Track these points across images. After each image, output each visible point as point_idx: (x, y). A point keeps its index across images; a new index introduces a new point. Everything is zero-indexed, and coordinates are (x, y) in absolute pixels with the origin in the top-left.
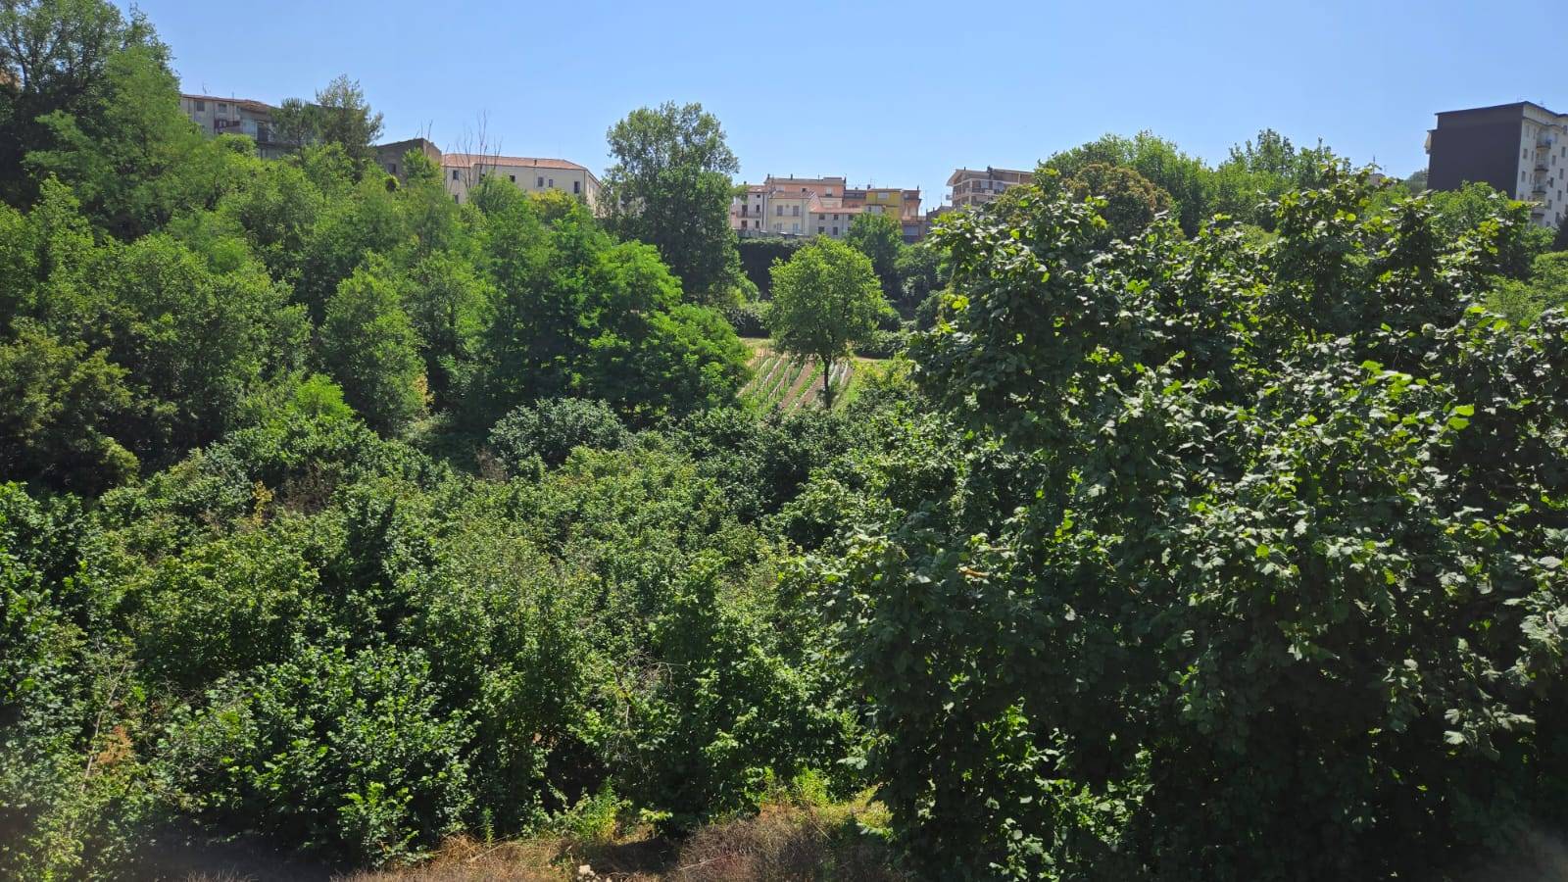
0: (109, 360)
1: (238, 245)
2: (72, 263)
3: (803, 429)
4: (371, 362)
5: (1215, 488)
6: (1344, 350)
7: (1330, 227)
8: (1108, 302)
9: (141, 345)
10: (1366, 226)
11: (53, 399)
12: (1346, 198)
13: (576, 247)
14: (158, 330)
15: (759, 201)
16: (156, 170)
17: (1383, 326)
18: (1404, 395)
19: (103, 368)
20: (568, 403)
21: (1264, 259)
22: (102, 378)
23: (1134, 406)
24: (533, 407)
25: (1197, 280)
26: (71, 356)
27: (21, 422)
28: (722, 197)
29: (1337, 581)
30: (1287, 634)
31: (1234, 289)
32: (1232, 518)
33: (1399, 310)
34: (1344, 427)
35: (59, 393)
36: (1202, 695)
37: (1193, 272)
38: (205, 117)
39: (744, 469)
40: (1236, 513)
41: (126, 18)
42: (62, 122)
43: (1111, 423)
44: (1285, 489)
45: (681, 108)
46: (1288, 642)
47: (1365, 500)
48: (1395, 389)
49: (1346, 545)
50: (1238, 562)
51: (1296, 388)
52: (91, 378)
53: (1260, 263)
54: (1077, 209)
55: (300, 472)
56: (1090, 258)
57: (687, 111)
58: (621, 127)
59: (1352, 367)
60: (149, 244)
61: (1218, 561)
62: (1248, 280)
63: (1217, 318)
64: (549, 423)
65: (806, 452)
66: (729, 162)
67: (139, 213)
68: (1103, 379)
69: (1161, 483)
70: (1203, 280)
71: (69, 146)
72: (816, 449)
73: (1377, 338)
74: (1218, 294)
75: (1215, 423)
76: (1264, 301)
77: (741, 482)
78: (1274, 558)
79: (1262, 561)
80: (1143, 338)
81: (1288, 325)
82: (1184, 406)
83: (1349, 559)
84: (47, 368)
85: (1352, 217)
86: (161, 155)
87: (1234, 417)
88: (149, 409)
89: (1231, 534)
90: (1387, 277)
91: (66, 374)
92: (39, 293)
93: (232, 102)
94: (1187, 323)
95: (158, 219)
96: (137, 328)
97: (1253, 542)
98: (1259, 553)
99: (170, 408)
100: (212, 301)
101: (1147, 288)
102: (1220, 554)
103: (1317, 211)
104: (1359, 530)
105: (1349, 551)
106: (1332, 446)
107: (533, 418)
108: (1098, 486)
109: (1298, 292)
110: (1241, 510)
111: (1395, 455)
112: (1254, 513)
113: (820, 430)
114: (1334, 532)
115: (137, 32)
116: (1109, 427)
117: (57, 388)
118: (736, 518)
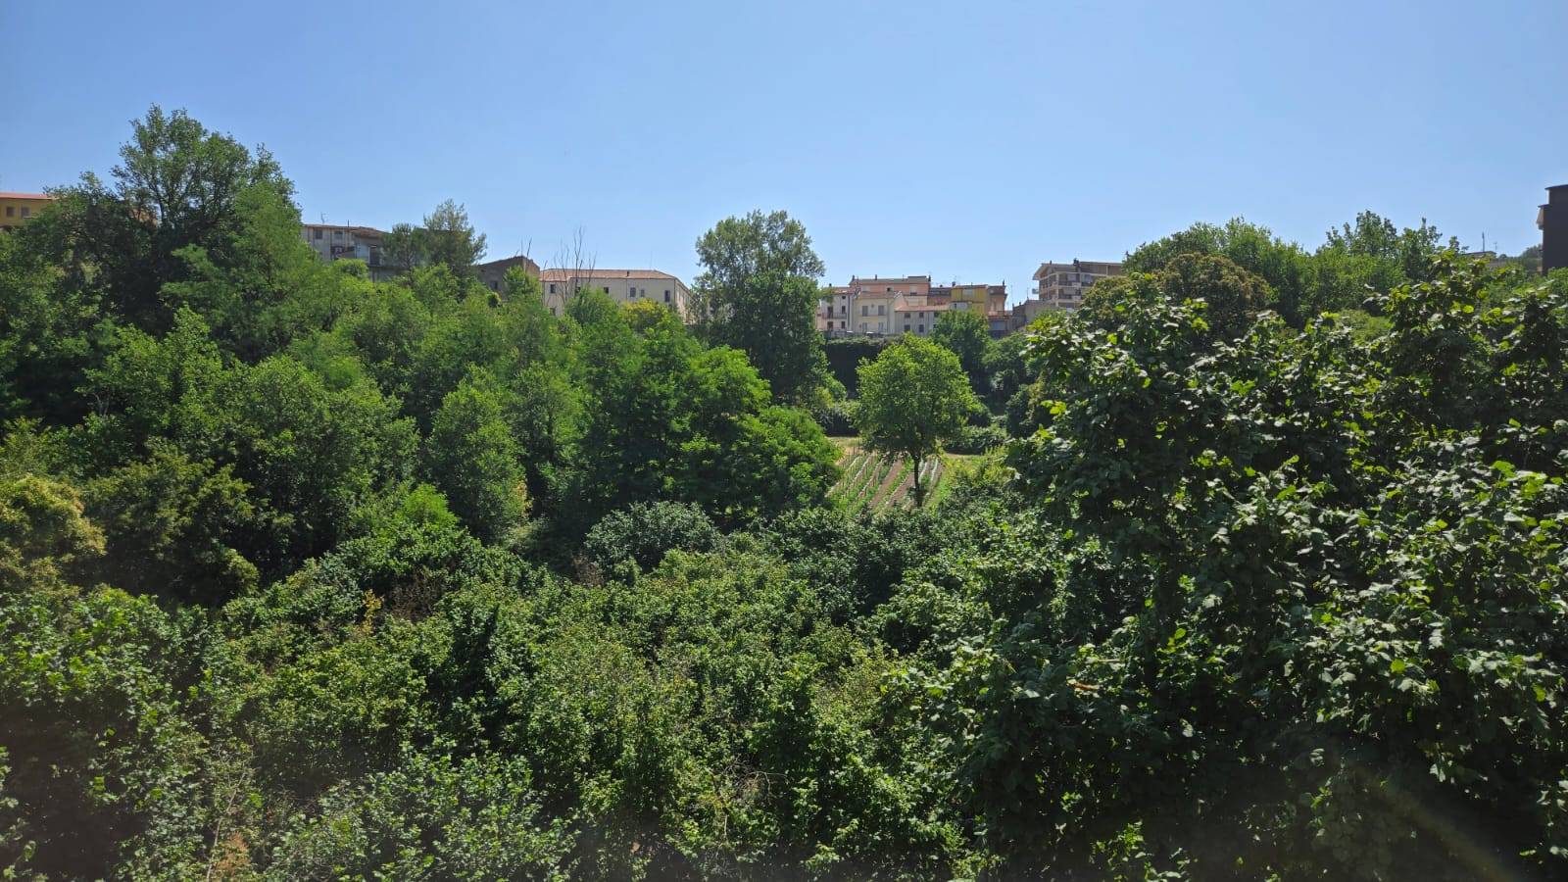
0: (234, 476)
1: (350, 363)
2: (201, 385)
3: (895, 529)
4: (475, 471)
5: (1338, 596)
6: (1471, 450)
7: (1446, 319)
8: (1213, 406)
9: (262, 461)
10: (1485, 318)
11: (182, 514)
12: (1463, 290)
13: (668, 354)
14: (278, 446)
15: (845, 303)
16: (279, 296)
17: (1511, 421)
18: (1540, 495)
19: (228, 483)
20: (660, 506)
21: (1377, 355)
22: (227, 493)
23: (1248, 513)
24: (628, 511)
25: (1306, 380)
26: (199, 473)
27: (152, 536)
28: (808, 300)
29: (1481, 697)
30: (1429, 754)
31: (1346, 387)
32: (1361, 631)
33: (1527, 404)
34: (1477, 531)
35: (188, 508)
36: (1337, 819)
37: (1301, 370)
38: (323, 244)
39: (836, 571)
40: (1364, 625)
41: (254, 156)
42: (194, 255)
43: (1223, 531)
44: (1417, 600)
45: (767, 216)
46: (1430, 763)
47: (1504, 610)
48: (1528, 489)
49: (1489, 659)
50: (1370, 679)
51: (1421, 490)
52: (217, 493)
53: (1372, 358)
54: (1176, 313)
55: (408, 579)
56: (1192, 361)
57: (774, 218)
58: (709, 236)
59: (1481, 468)
60: (270, 365)
61: (1348, 676)
62: (1360, 377)
63: (1329, 417)
64: (643, 526)
65: (898, 552)
66: (815, 266)
67: (263, 337)
68: (1211, 484)
69: (1280, 591)
70: (1312, 379)
71: (202, 277)
72: (908, 549)
73: (1505, 434)
74: (1329, 394)
75: (1335, 527)
76: (1378, 398)
77: (834, 583)
78: (1409, 673)
79: (1398, 677)
80: (1253, 442)
81: (1406, 422)
82: (1301, 512)
83: (1493, 674)
84: (176, 485)
85: (1469, 309)
86: (282, 282)
87: (1355, 521)
88: (269, 521)
89: (1361, 648)
90: (1513, 370)
91: (194, 490)
92: (172, 414)
93: (348, 230)
94: (1296, 424)
95: (279, 341)
96: (259, 444)
97: (1386, 657)
98: (1393, 668)
99: (288, 519)
100: (327, 417)
101: (1253, 388)
102: (1350, 669)
103: (1431, 304)
104: (1501, 643)
105: (1493, 665)
106: (1465, 552)
107: (627, 521)
108: (1213, 596)
109: (1415, 387)
110: (1370, 622)
111: (1535, 562)
112: (1384, 625)
113: (912, 529)
114: (1476, 645)
115: (264, 169)
116: (1221, 534)
117: (186, 503)
118: (829, 620)
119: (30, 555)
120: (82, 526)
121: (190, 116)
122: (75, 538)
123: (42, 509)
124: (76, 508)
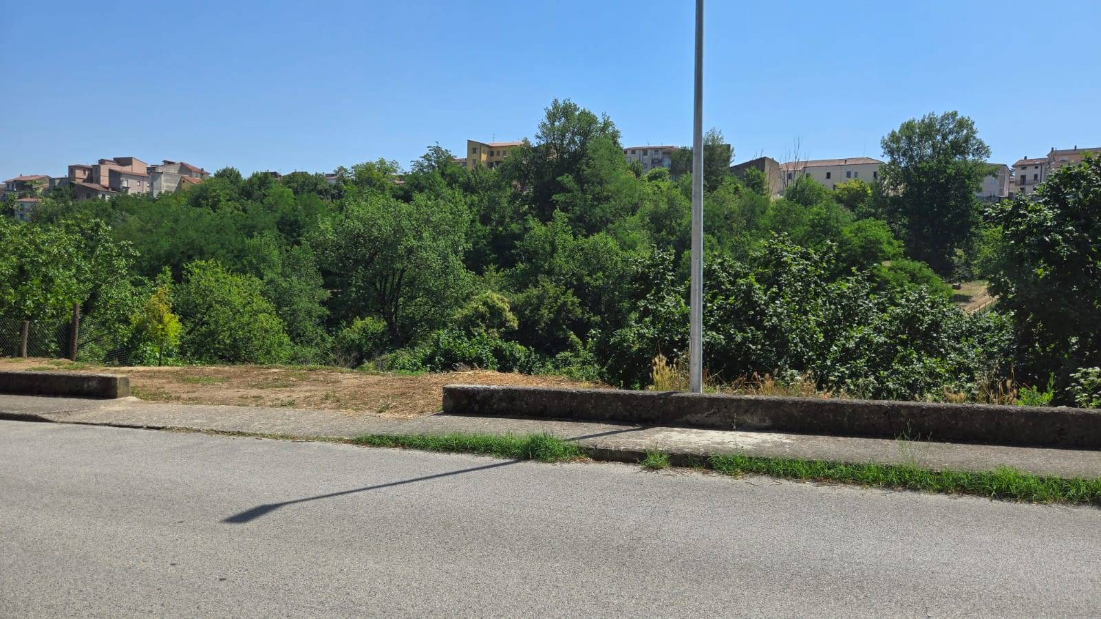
0: (573, 295)
1: (642, 234)
2: (563, 249)
9: (587, 288)
11: (550, 312)
13: (825, 225)
14: (595, 280)
15: (1038, 171)
16: (607, 199)
19: (571, 299)
22: (570, 303)
26: (559, 292)
27: (537, 322)
35: (552, 310)
38: (647, 159)
41: (600, 120)
42: (567, 179)
52: (565, 303)
57: (946, 117)
58: (893, 134)
60: (597, 238)
66: (982, 149)
67: (597, 221)
71: (569, 191)
84: (549, 298)
86: (609, 191)
88: (589, 319)
91: (556, 302)
92: (550, 263)
93: (661, 148)
95: (607, 223)
96: (587, 279)
100: (620, 265)
115: (607, 124)
117: (552, 307)
119: (488, 327)
120: (510, 316)
121: (572, 102)
122: (506, 321)
123: (494, 306)
124: (507, 307)
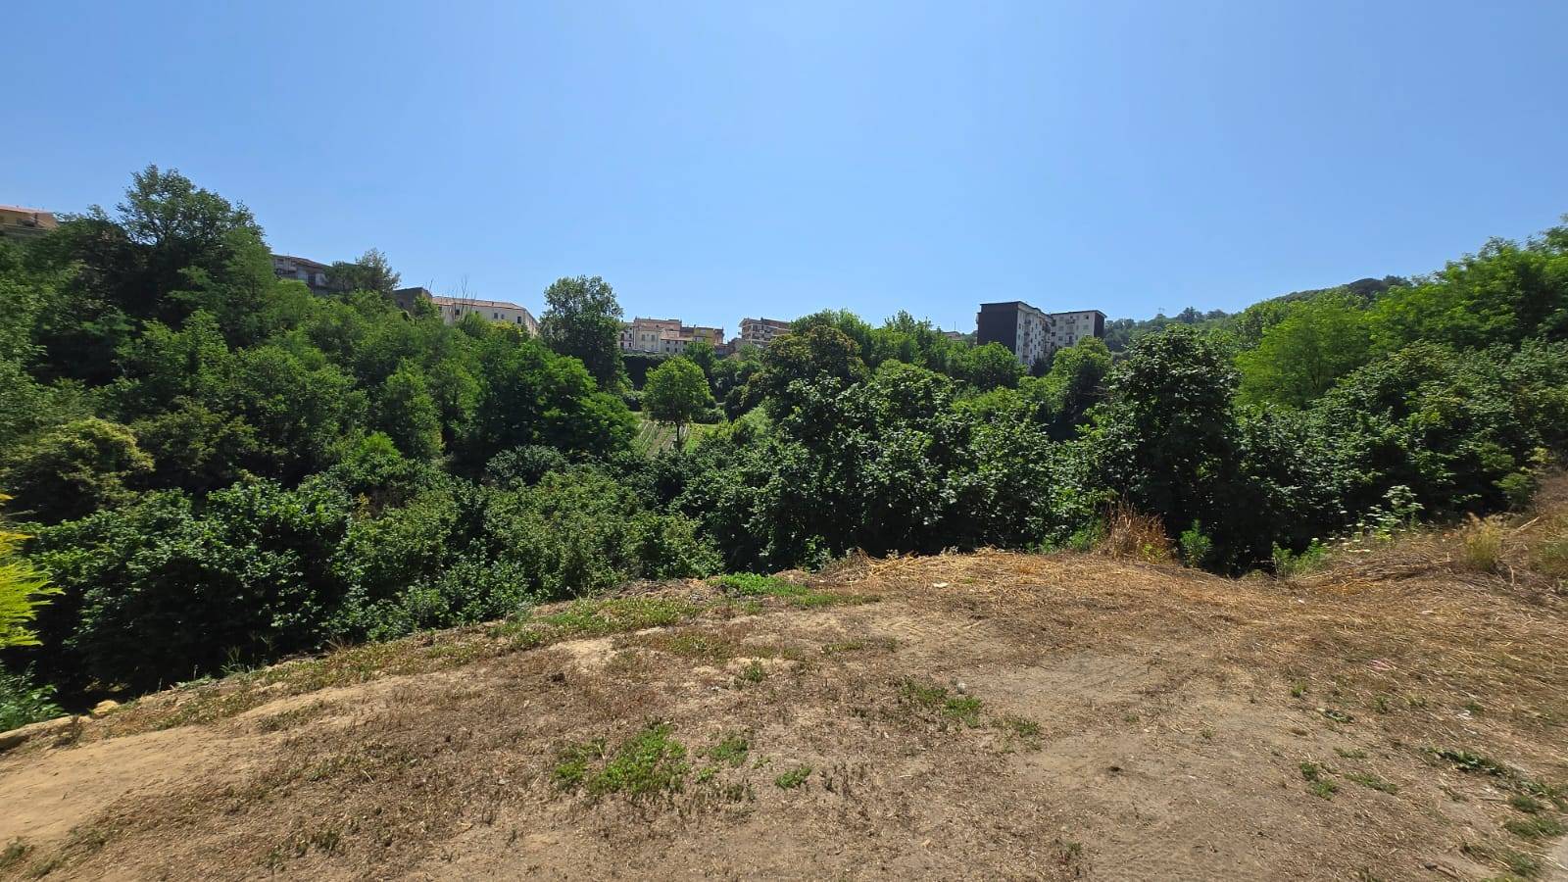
0: (246, 423)
1: (316, 353)
2: (212, 363)
4: (412, 425)
9: (263, 414)
11: (208, 446)
14: (275, 405)
15: (632, 332)
19: (241, 427)
20: (535, 448)
22: (240, 433)
24: (513, 451)
26: (218, 420)
27: (190, 460)
28: (614, 331)
35: (212, 443)
39: (646, 482)
41: (234, 208)
42: (196, 273)
45: (589, 279)
52: (233, 433)
55: (383, 487)
57: (594, 280)
58: (552, 287)
60: (263, 351)
64: (524, 459)
65: (680, 473)
66: (617, 311)
67: (249, 331)
68: (840, 433)
71: (200, 288)
72: (685, 471)
76: (885, 409)
77: (646, 489)
80: (851, 421)
84: (202, 427)
86: (264, 296)
88: (270, 452)
91: (216, 431)
92: (191, 381)
95: (262, 335)
96: (260, 403)
99: (283, 451)
100: (309, 387)
107: (514, 456)
115: (242, 217)
116: (843, 446)
117: (212, 439)
118: (644, 507)
119: (98, 471)
120: (136, 453)
121: (182, 174)
122: (130, 460)
123: (106, 440)
124: (133, 440)
